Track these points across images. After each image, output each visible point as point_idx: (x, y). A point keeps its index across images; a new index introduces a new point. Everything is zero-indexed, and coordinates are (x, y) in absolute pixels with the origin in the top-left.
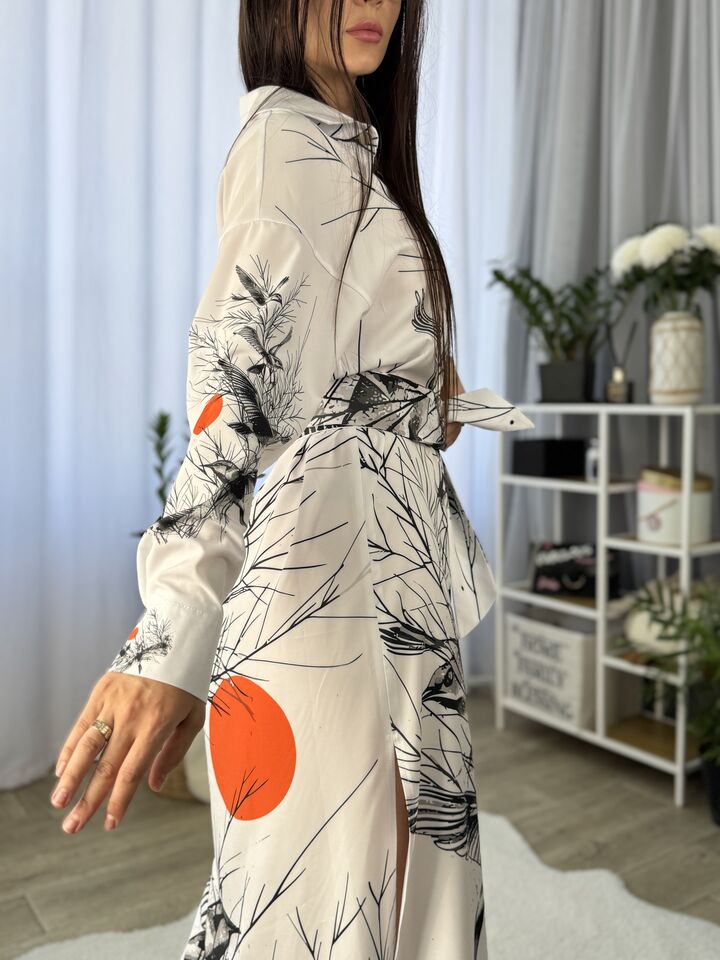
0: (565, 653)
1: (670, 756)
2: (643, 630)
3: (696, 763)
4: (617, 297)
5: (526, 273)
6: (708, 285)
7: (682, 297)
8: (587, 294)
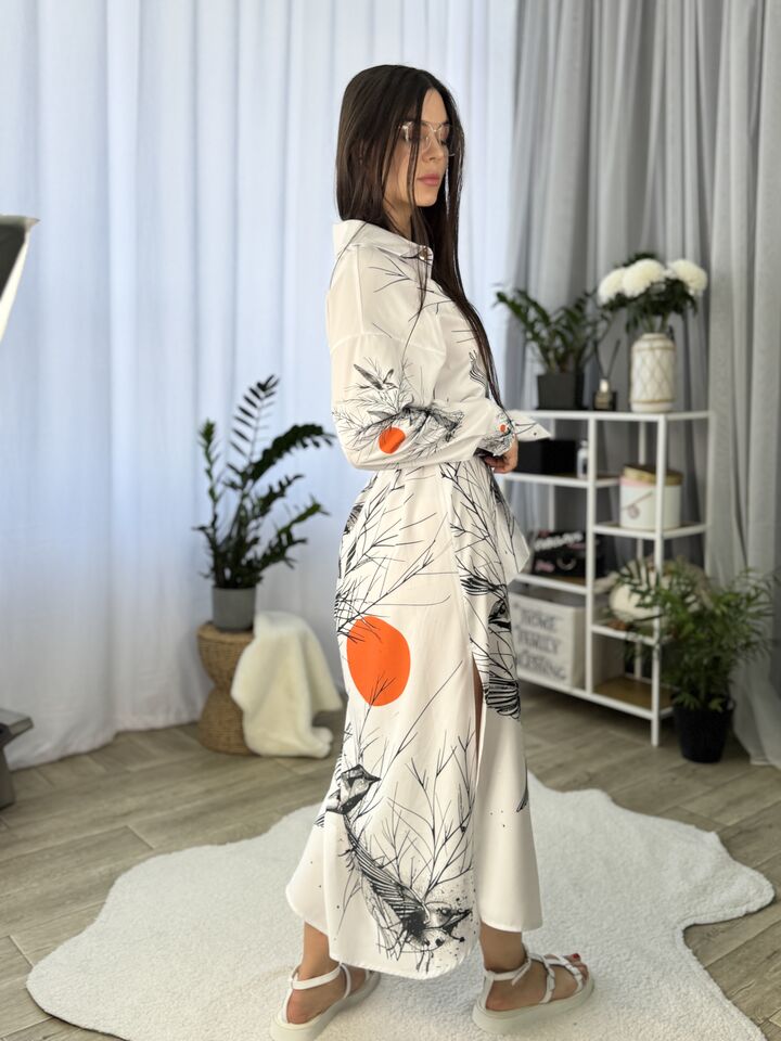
0: (558, 624)
1: (648, 706)
2: (625, 602)
3: (668, 710)
4: (603, 317)
5: (523, 294)
6: (680, 310)
7: (658, 320)
8: (578, 314)
